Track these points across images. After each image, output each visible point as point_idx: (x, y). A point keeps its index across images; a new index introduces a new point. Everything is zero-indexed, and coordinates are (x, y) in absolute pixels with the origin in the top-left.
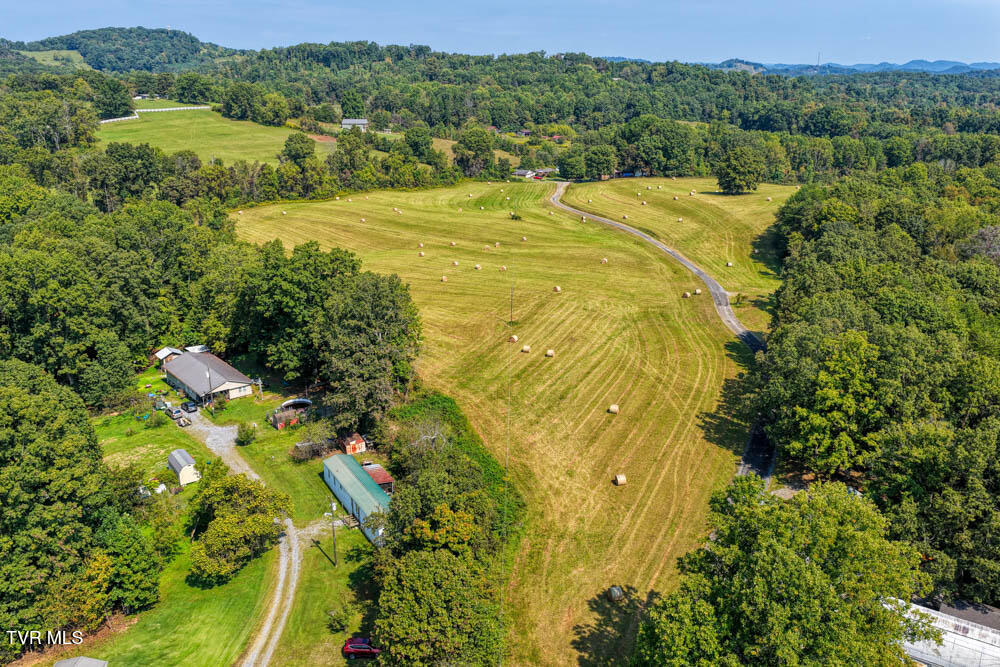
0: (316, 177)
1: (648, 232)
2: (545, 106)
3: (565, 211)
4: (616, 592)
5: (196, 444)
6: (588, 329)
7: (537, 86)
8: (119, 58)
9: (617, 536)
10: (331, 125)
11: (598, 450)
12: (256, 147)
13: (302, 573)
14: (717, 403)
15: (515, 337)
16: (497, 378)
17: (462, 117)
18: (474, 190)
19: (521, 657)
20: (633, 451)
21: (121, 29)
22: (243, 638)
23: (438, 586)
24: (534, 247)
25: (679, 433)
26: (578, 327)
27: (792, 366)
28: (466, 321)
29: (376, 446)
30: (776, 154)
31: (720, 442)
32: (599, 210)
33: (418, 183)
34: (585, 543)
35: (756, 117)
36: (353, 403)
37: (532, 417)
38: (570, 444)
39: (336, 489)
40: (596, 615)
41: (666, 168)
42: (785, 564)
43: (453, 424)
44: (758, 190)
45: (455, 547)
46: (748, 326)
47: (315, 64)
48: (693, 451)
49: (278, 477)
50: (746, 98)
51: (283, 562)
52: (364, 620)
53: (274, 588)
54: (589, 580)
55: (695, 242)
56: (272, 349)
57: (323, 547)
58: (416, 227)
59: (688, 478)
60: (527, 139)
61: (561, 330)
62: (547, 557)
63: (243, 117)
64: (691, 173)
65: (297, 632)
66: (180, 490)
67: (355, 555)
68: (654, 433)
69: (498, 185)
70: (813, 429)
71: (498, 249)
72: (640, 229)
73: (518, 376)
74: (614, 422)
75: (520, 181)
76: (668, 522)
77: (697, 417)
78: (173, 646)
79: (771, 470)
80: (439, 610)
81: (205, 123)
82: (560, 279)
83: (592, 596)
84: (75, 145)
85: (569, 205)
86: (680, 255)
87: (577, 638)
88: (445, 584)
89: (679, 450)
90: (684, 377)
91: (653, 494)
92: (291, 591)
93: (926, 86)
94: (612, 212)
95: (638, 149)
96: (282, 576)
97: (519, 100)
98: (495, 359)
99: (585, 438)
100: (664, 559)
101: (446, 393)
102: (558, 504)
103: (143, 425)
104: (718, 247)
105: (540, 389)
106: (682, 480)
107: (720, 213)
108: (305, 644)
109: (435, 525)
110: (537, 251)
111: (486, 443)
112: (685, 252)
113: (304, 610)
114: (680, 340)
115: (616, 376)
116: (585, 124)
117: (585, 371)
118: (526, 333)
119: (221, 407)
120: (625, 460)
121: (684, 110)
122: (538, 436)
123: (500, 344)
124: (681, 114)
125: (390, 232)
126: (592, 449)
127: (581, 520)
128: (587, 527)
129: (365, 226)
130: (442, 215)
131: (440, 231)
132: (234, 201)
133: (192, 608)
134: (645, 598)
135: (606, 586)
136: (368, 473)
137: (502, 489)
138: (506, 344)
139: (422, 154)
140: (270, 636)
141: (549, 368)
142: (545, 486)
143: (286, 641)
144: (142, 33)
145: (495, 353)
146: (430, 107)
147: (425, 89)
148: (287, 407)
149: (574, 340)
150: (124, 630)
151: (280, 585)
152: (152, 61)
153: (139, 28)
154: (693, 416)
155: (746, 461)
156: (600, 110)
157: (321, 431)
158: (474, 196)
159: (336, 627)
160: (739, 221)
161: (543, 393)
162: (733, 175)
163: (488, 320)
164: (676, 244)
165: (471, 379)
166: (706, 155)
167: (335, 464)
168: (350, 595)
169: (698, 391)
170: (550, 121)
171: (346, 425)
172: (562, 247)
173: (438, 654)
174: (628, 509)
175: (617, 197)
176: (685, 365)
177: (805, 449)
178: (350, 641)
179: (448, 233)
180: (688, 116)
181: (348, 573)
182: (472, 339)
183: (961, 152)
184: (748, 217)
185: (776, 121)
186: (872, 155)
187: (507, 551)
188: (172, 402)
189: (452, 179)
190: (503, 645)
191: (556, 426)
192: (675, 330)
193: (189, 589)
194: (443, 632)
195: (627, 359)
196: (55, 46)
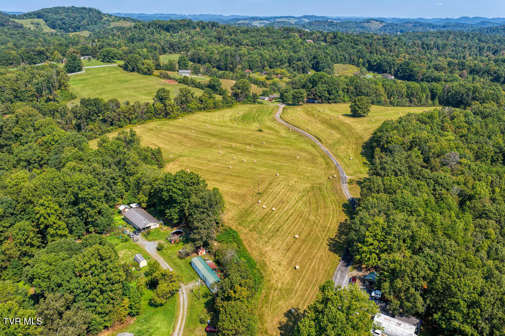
0: (171, 109)
1: (318, 138)
2: (274, 59)
3: (282, 125)
4: (293, 310)
5: (142, 250)
6: (289, 196)
7: (270, 46)
8: (63, 23)
9: (295, 290)
10: (174, 72)
11: (290, 254)
12: (141, 87)
13: (188, 302)
14: (335, 234)
15: (260, 201)
16: (253, 221)
17: (235, 65)
18: (241, 109)
19: (262, 332)
20: (303, 254)
21: (64, 7)
22: (172, 326)
23: (238, 313)
24: (269, 147)
25: (320, 247)
26: (285, 195)
27: (358, 228)
28: (241, 192)
29: (209, 252)
30: (380, 92)
31: (335, 251)
32: (297, 124)
33: (216, 107)
34: (283, 292)
35: (375, 64)
36: (202, 238)
37: (266, 239)
38: (280, 252)
39: (197, 270)
40: (286, 318)
41: (329, 99)
42: (332, 313)
43: (237, 243)
44: (368, 115)
45: (242, 299)
46: (353, 195)
47: (162, 31)
48: (324, 255)
49: (174, 264)
50: (371, 52)
51: (181, 298)
52: (211, 319)
53: (180, 308)
54: (285, 305)
55: (337, 145)
56: (167, 211)
57: (194, 293)
58: (216, 135)
59: (321, 266)
60: (266, 76)
61: (278, 197)
62: (271, 297)
63: (133, 70)
64: (340, 101)
65: (189, 323)
66: (140, 270)
67: (205, 296)
68: (311, 248)
69: (252, 106)
70: (364, 252)
71: (252, 148)
72: (315, 136)
73: (261, 220)
74: (296, 242)
75: (262, 103)
76: (312, 284)
77: (327, 240)
78: (150, 328)
79: (351, 263)
80: (238, 321)
81: (116, 74)
82: (278, 168)
83: (285, 311)
84: (59, 89)
85: (284, 120)
86: (331, 153)
87: (280, 326)
88: (239, 313)
89: (319, 255)
90: (325, 221)
91: (308, 273)
92: (186, 309)
93: (462, 39)
94: (302, 125)
95: (316, 91)
96: (182, 304)
97: (262, 55)
98: (252, 212)
99: (286, 249)
100: (310, 299)
101: (234, 228)
102: (275, 277)
103: (120, 241)
104: (347, 148)
105: (269, 226)
106: (319, 268)
107: (350, 129)
108: (193, 328)
109: (235, 292)
110: (269, 150)
111: (249, 251)
112: (333, 151)
113: (191, 316)
114: (325, 202)
115: (298, 221)
116: (293, 68)
117: (287, 218)
118: (264, 198)
119: (149, 233)
120: (299, 258)
121: (341, 59)
122: (268, 248)
123: (254, 204)
124: (339, 60)
125: (206, 138)
126: (288, 254)
127: (283, 283)
128: (285, 286)
129: (193, 134)
130: (228, 129)
131: (227, 138)
132: (135, 121)
133: (153, 314)
134: (302, 312)
135: (290, 308)
136: (207, 264)
137: (255, 271)
138: (257, 204)
139: (217, 90)
140: (181, 325)
141: (273, 216)
142: (270, 269)
143: (187, 327)
144: (74, 9)
145: (252, 208)
146: (219, 60)
147: (217, 49)
148: (174, 233)
149: (283, 202)
150: (132, 322)
151: (182, 307)
152: (80, 24)
153: (73, 7)
154: (326, 240)
155: (343, 259)
156: (300, 60)
157: (189, 247)
158: (241, 113)
159: (202, 322)
160: (358, 133)
161: (270, 228)
162: (357, 109)
163: (249, 192)
164: (329, 147)
165: (243, 221)
166: (347, 92)
167: (196, 260)
168: (205, 310)
169: (329, 228)
170: (277, 66)
171: (199, 245)
172: (280, 148)
173: (237, 333)
174: (299, 279)
175: (306, 117)
176: (325, 215)
177: (361, 258)
178: (207, 327)
179: (230, 139)
180: (343, 62)
181: (204, 302)
182: (243, 201)
183: (464, 92)
184: (362, 132)
185: (384, 67)
186: (424, 92)
187: (257, 295)
188: (129, 231)
189: (231, 104)
190: (256, 329)
191: (275, 244)
192: (324, 197)
193: (150, 307)
194: (239, 327)
195: (303, 212)
196: (31, 16)
